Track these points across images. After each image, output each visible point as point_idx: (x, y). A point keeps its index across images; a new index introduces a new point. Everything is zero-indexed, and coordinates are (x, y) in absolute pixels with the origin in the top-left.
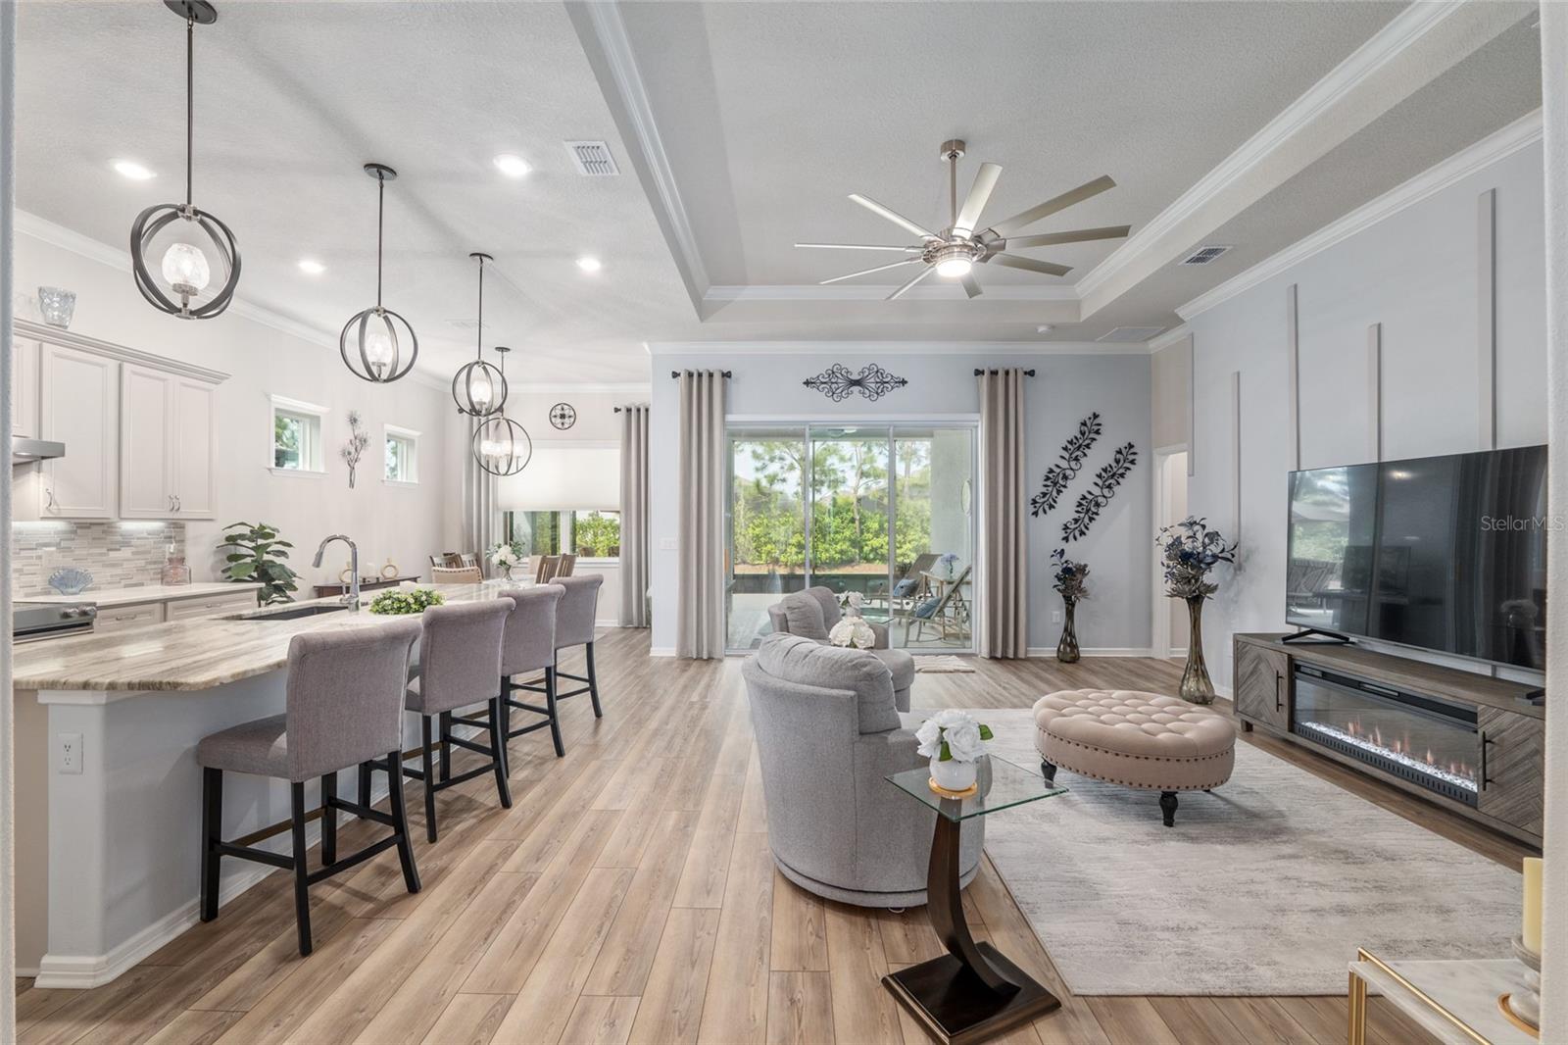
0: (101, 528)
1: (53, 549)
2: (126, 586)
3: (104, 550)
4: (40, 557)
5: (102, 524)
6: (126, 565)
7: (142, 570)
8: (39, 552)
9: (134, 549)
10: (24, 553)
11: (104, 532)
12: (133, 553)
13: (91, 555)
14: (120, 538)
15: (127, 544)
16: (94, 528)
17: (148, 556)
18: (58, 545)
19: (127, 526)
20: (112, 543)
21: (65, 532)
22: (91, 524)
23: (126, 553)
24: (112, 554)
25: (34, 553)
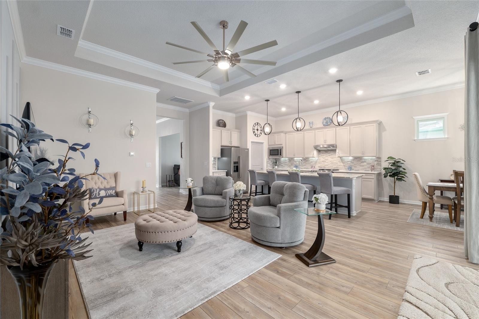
0: (359, 159)
2: (365, 171)
3: (360, 163)
4: (348, 164)
6: (365, 166)
7: (369, 167)
8: (348, 163)
9: (367, 163)
10: (345, 163)
12: (367, 164)
14: (364, 161)
15: (366, 162)
16: (358, 158)
17: (370, 165)
18: (351, 162)
19: (365, 158)
20: (362, 161)
21: (353, 159)
23: (365, 164)
24: (362, 164)
25: (347, 163)
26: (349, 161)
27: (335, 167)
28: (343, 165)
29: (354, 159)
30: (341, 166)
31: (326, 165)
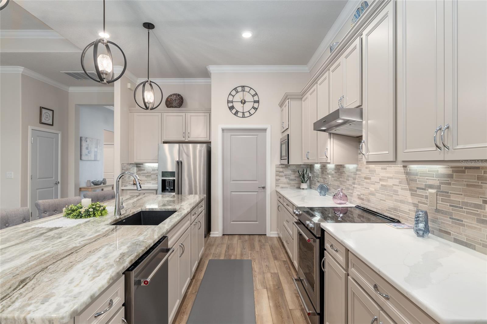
0: (475, 173)
1: (433, 191)
3: (479, 202)
4: (426, 197)
5: (478, 168)
10: (419, 192)
11: (479, 178)
13: (466, 204)
18: (438, 187)
22: (466, 168)
26: (431, 187)
27: (390, 203)
28: (410, 200)
29: (450, 176)
30: (408, 203)
31: (372, 194)
